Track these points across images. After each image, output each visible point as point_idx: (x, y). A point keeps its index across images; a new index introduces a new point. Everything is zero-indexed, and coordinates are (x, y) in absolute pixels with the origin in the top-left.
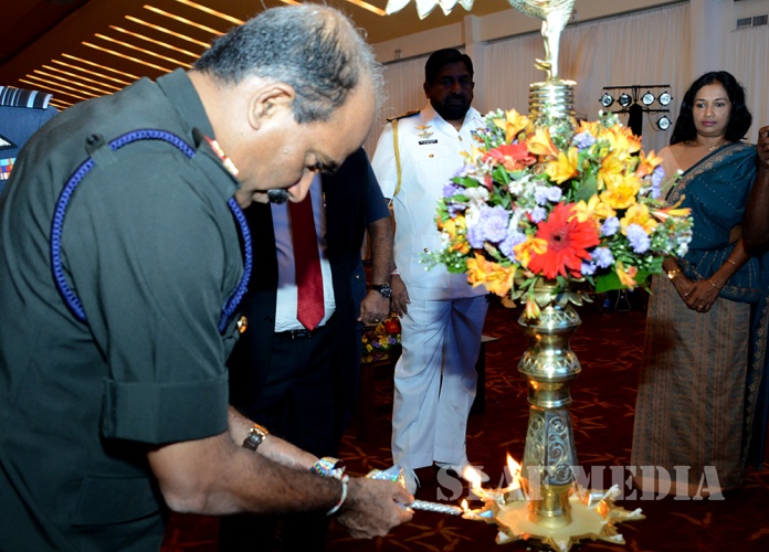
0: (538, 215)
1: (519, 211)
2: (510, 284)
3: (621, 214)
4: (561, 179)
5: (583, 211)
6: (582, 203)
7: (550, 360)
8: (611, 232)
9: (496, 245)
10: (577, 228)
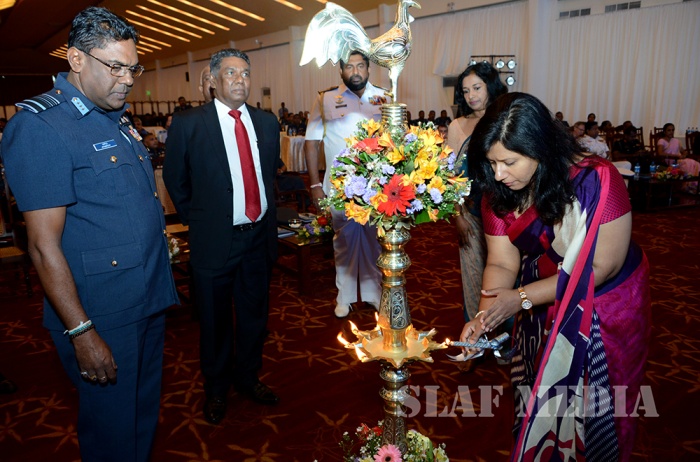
0: (383, 180)
1: (373, 178)
2: (368, 218)
3: (427, 182)
4: (396, 162)
5: (407, 180)
6: (406, 175)
7: (394, 260)
8: (422, 192)
9: (361, 197)
10: (403, 189)
